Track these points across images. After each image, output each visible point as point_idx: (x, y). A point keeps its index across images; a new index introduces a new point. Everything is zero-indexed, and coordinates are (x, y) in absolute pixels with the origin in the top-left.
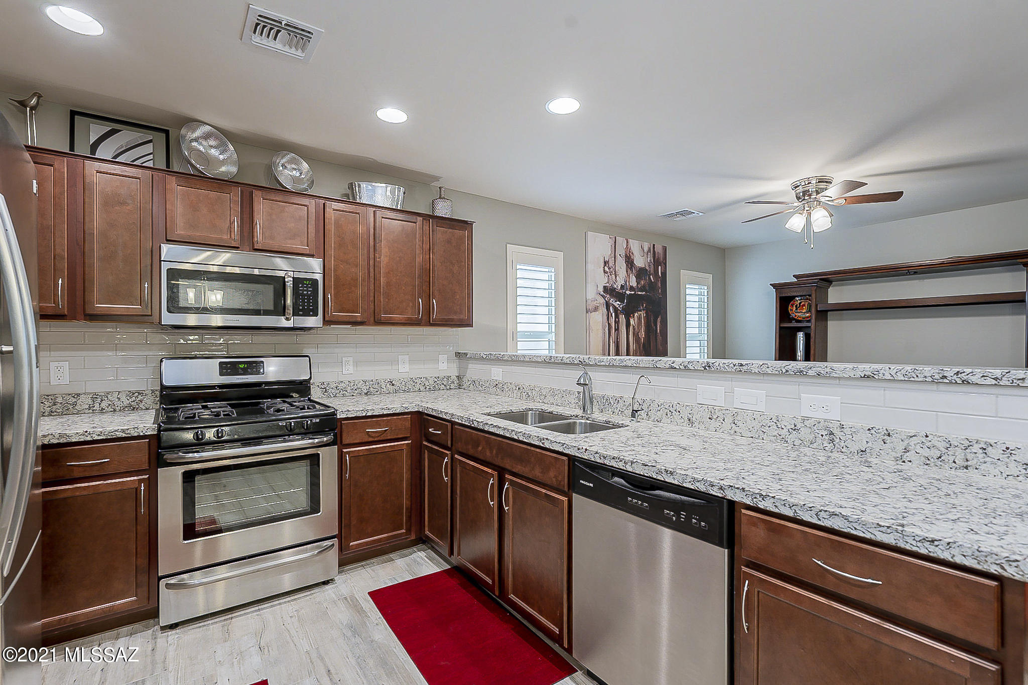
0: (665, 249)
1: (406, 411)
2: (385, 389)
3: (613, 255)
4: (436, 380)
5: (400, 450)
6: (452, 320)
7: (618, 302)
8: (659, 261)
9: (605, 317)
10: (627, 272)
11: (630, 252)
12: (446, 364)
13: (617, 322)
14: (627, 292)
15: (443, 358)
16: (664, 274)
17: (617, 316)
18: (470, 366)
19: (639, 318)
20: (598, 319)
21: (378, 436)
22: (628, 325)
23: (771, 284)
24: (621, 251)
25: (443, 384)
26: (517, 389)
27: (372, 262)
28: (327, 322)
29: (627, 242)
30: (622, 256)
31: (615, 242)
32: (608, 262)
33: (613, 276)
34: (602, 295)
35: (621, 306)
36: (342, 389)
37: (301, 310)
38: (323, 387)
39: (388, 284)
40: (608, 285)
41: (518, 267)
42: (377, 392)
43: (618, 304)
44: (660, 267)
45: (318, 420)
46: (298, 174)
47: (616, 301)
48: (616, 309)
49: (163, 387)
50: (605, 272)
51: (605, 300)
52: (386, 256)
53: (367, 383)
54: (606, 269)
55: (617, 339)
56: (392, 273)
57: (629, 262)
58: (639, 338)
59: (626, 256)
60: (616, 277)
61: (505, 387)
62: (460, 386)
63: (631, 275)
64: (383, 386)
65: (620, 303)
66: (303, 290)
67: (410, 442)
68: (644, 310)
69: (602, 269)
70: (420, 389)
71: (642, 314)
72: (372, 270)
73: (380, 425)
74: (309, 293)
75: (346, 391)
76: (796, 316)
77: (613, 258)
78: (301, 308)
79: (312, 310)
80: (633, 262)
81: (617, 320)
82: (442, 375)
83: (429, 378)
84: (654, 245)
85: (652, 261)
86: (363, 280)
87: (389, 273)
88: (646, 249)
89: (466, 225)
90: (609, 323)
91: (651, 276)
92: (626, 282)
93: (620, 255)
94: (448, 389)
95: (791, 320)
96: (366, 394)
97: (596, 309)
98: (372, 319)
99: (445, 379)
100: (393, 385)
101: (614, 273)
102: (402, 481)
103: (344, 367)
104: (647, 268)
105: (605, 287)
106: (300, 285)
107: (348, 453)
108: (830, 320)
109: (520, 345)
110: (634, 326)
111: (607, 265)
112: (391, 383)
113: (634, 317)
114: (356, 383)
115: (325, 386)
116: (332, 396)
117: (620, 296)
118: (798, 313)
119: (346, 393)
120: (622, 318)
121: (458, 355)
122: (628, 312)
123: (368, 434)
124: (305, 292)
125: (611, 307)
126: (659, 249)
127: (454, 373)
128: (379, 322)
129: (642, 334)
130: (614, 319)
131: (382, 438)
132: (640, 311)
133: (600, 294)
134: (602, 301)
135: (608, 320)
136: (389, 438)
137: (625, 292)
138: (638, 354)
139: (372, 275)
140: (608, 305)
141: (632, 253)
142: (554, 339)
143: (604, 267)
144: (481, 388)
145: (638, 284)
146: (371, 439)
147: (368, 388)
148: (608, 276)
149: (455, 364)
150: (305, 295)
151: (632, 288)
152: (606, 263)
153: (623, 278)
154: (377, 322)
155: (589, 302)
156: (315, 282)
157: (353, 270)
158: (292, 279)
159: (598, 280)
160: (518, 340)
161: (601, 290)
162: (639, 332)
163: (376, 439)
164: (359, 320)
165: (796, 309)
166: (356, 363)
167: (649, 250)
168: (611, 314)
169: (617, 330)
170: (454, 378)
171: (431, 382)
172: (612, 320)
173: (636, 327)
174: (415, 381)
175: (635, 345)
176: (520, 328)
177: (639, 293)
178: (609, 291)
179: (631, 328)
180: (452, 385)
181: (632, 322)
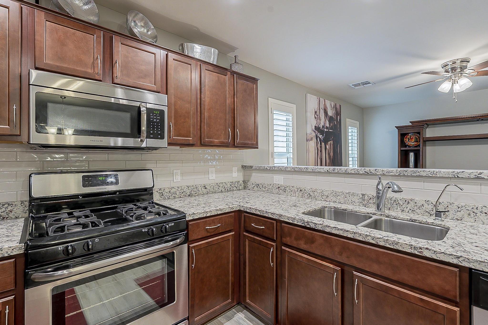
0: (340, 106)
1: (232, 210)
2: (201, 191)
3: (319, 108)
4: (231, 184)
5: (226, 240)
6: (248, 144)
7: (321, 136)
8: (338, 113)
9: (316, 144)
10: (325, 118)
11: (326, 107)
12: (236, 173)
13: (321, 147)
14: (325, 130)
15: (235, 169)
16: (340, 120)
17: (321, 144)
18: (254, 174)
19: (330, 145)
20: (312, 144)
21: (214, 231)
22: (326, 149)
23: (395, 127)
24: (322, 106)
25: (235, 186)
26: (299, 190)
27: (199, 101)
28: (169, 144)
29: (325, 101)
30: (322, 109)
31: (319, 101)
32: (317, 112)
33: (319, 120)
34: (314, 131)
35: (323, 138)
36: (173, 193)
37: (152, 134)
38: (160, 192)
39: (210, 117)
40: (316, 125)
41: (274, 112)
42: (196, 193)
44: (338, 116)
45: (173, 224)
46: (145, 31)
47: (320, 135)
48: (320, 140)
49: (32, 199)
50: (315, 118)
51: (316, 134)
52: (208, 97)
53: (190, 188)
55: (321, 156)
56: (212, 109)
58: (330, 156)
59: (324, 108)
61: (288, 189)
62: (245, 188)
63: (326, 120)
64: (200, 190)
66: (153, 118)
67: (234, 233)
68: (332, 140)
69: (314, 115)
70: (222, 190)
71: (332, 143)
72: (199, 107)
73: (215, 223)
74: (158, 120)
75: (176, 194)
76: (408, 144)
77: (319, 110)
78: (152, 132)
79: (160, 134)
80: (327, 113)
81: (321, 146)
82: (234, 180)
83: (227, 183)
84: (336, 104)
85: (335, 113)
86: (194, 113)
87: (210, 109)
88: (333, 106)
89: (254, 80)
90: (317, 148)
91: (335, 121)
92: (324, 124)
93: (321, 108)
94: (238, 190)
95: (406, 146)
96: (189, 195)
97: (312, 139)
98: (199, 142)
99: (236, 183)
100: (206, 188)
101: (319, 118)
102: (228, 263)
103: (174, 178)
104: (333, 117)
105: (315, 126)
106: (151, 114)
107: (194, 247)
108: (427, 146)
109: (276, 161)
110: (328, 149)
111: (316, 114)
112: (205, 187)
113: (328, 144)
114: (183, 187)
115: (162, 191)
116: (167, 198)
117: (322, 132)
118: (409, 142)
119: (176, 195)
120: (323, 145)
121: (244, 167)
122: (326, 141)
123: (206, 230)
124: (155, 120)
126: (338, 107)
127: (241, 179)
128: (203, 145)
129: (332, 154)
130: (319, 145)
131: (216, 232)
132: (331, 141)
134: (314, 134)
135: (317, 146)
136: (221, 232)
137: (324, 130)
138: (330, 165)
139: (199, 110)
140: (317, 137)
141: (327, 108)
142: (292, 157)
143: (315, 115)
144: (264, 189)
145: (329, 126)
146: (209, 234)
147: (190, 191)
148: (317, 120)
149: (242, 173)
150: (154, 122)
151: (327, 128)
152: (316, 112)
153: (324, 122)
154: (202, 145)
155: (308, 135)
156: (162, 112)
157: (187, 106)
158: (146, 109)
159: (312, 123)
160: (275, 157)
161: (314, 128)
162: (330, 153)
163: (212, 234)
164: (191, 143)
165: (409, 140)
166: (182, 174)
168: (318, 142)
169: (321, 151)
170: (241, 182)
171: (229, 185)
173: (329, 150)
174: (219, 185)
175: (329, 160)
176: (276, 150)
177: (330, 130)
178: (317, 128)
180: (240, 187)
181: (327, 147)
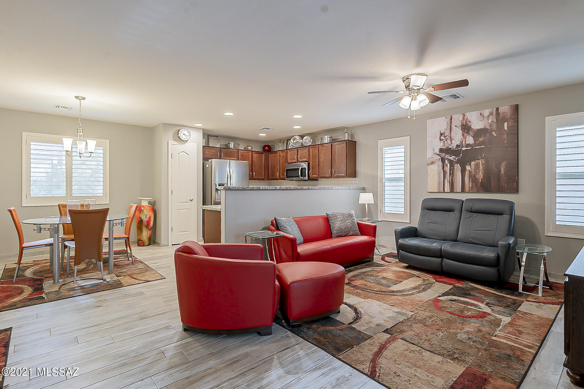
0: (516, 107)
3: (449, 128)
8: (505, 118)
9: (441, 168)
10: (463, 135)
11: (467, 121)
13: (452, 170)
14: (462, 149)
17: (452, 166)
19: (477, 166)
22: (463, 171)
24: (457, 123)
28: (310, 178)
29: (464, 115)
30: (457, 126)
31: (451, 119)
32: (445, 133)
33: (449, 141)
34: (438, 154)
35: (456, 159)
39: (323, 166)
40: (443, 147)
43: (453, 158)
44: (506, 123)
47: (450, 156)
48: (451, 162)
50: (441, 140)
51: (441, 157)
54: (442, 138)
55: (452, 180)
57: (466, 128)
58: (476, 179)
59: (463, 125)
60: (451, 141)
63: (467, 137)
65: (454, 157)
68: (481, 159)
69: (438, 138)
71: (480, 162)
74: (304, 171)
77: (450, 130)
78: (303, 175)
80: (471, 127)
81: (452, 168)
84: (497, 109)
85: (496, 121)
86: (317, 166)
88: (488, 114)
90: (444, 171)
91: (493, 133)
92: (462, 142)
93: (455, 126)
97: (433, 163)
101: (449, 139)
104: (488, 127)
105: (440, 149)
110: (470, 171)
111: (444, 135)
113: (469, 165)
117: (456, 153)
120: (458, 167)
122: (463, 162)
125: (446, 161)
126: (505, 109)
129: (479, 176)
130: (449, 168)
132: (479, 159)
133: (436, 154)
134: (439, 157)
135: (443, 169)
140: (443, 160)
141: (470, 121)
143: (440, 137)
145: (475, 141)
148: (444, 142)
151: (467, 145)
152: (441, 134)
153: (459, 140)
155: (428, 159)
156: (306, 168)
159: (434, 146)
161: (437, 151)
162: (475, 175)
164: (317, 177)
167: (491, 114)
168: (446, 165)
169: (452, 174)
172: (447, 169)
173: (473, 171)
175: (471, 184)
177: (476, 147)
178: (445, 150)
179: (467, 173)
181: (468, 168)
